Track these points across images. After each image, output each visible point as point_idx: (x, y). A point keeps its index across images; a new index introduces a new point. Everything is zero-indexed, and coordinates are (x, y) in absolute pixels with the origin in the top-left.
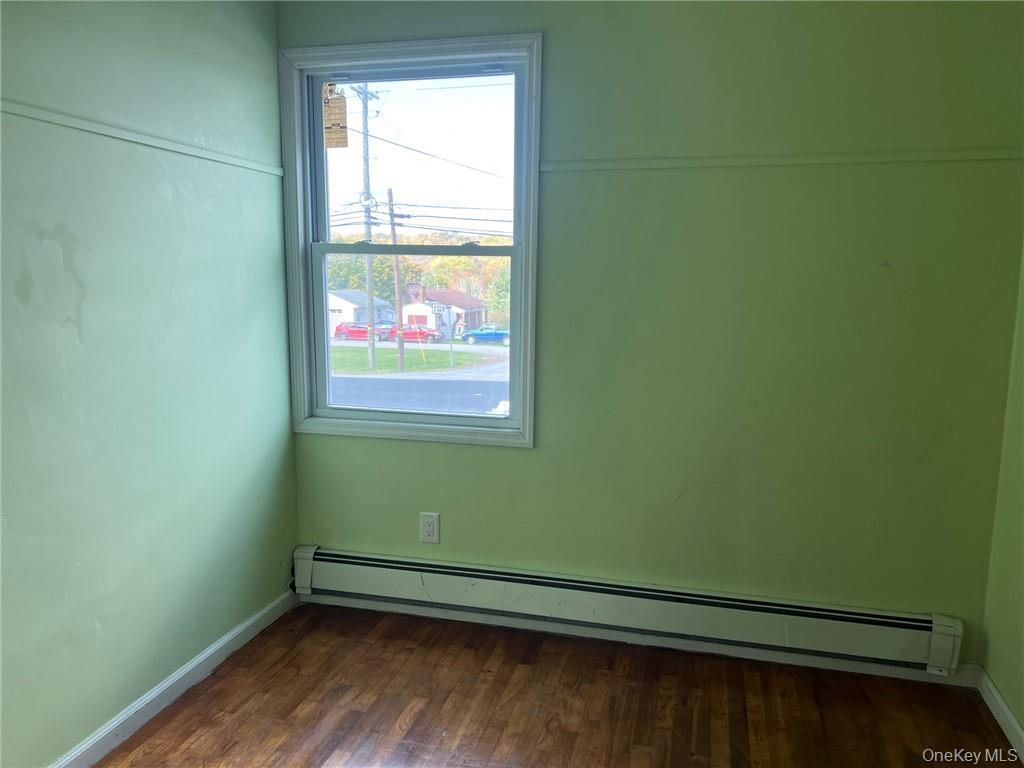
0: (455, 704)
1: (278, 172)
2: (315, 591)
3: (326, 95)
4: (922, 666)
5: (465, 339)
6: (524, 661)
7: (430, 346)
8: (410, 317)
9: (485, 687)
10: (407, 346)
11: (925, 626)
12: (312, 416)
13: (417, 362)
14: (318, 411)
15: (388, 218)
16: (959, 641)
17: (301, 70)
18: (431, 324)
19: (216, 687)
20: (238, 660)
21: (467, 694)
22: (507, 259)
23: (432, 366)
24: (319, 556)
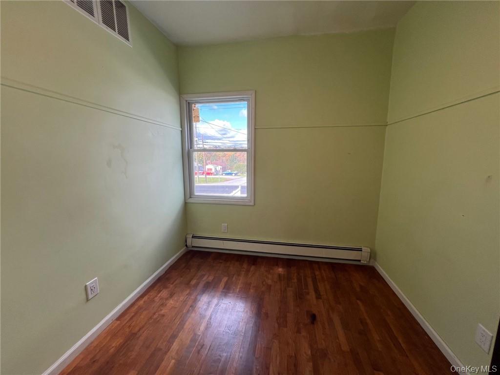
0: (236, 278)
1: (181, 129)
2: (193, 247)
3: (193, 108)
4: (360, 261)
5: (222, 174)
6: (254, 264)
7: (213, 176)
8: (208, 169)
9: (243, 273)
10: (207, 176)
11: (360, 250)
12: (190, 197)
13: (210, 181)
14: (192, 196)
15: (202, 143)
16: (369, 254)
17: (186, 101)
18: (213, 171)
19: (167, 276)
20: (173, 268)
21: (239, 275)
22: (246, 153)
23: (214, 182)
24: (194, 237)
